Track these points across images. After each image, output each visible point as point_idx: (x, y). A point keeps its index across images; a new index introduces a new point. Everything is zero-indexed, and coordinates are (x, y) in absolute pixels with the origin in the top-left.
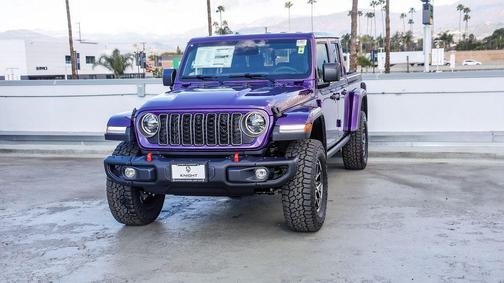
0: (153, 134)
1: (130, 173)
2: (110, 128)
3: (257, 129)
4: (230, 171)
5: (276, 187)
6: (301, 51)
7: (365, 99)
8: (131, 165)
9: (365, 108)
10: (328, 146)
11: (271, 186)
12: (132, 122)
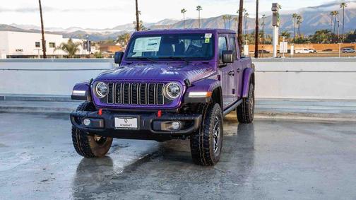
0: (103, 96)
1: (87, 122)
2: (75, 92)
3: (174, 94)
4: (155, 122)
5: (186, 135)
6: (207, 41)
7: (253, 75)
8: (87, 117)
9: (252, 81)
10: (224, 107)
11: (183, 134)
12: (90, 87)
